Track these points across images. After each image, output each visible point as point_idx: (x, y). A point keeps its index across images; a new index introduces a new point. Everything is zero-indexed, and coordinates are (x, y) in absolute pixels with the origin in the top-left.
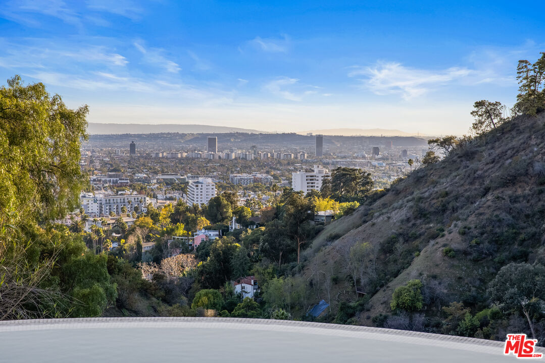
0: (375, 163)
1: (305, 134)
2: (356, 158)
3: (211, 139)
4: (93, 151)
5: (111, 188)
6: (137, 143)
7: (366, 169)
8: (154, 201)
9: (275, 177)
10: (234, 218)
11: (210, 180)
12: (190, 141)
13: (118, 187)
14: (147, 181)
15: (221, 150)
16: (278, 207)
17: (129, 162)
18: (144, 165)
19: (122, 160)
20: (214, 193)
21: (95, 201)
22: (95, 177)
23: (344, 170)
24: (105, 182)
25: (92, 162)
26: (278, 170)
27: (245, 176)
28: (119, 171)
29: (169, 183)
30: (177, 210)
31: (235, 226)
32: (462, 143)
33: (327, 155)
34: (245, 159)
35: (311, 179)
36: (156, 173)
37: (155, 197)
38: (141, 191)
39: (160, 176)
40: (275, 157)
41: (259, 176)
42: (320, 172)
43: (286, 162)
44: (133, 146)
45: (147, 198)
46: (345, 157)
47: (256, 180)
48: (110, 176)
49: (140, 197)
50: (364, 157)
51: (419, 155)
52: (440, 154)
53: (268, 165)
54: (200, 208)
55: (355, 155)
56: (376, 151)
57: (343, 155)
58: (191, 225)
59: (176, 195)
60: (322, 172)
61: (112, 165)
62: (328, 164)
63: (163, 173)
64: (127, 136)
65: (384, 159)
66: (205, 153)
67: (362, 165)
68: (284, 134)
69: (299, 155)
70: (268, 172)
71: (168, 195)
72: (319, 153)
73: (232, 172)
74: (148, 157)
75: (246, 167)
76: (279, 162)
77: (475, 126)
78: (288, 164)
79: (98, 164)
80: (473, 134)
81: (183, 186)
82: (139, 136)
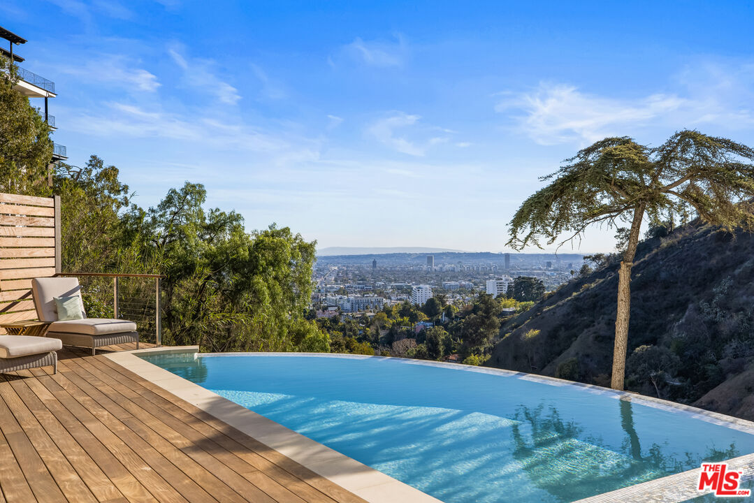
0: (549, 273)
1: (497, 253)
2: (535, 269)
3: (429, 258)
4: (347, 267)
5: (360, 292)
6: (377, 261)
7: (542, 278)
8: (388, 301)
9: (475, 284)
10: (444, 313)
11: (428, 286)
12: (415, 258)
13: (364, 291)
14: (385, 286)
15: (436, 265)
16: (475, 306)
17: (372, 274)
18: (382, 276)
19: (368, 272)
20: (431, 295)
21: (348, 302)
22: (349, 285)
23: (523, 278)
24: (356, 288)
25: (347, 274)
26: (477, 278)
27: (453, 283)
28: (366, 280)
29: (399, 288)
30: (404, 308)
31: (444, 319)
32: (608, 258)
33: (513, 268)
34: (453, 270)
35: (500, 285)
36: (391, 281)
37: (390, 298)
38: (380, 294)
39: (393, 284)
40: (475, 269)
41: (463, 283)
42: (506, 280)
43: (483, 273)
44: (374, 263)
45: (384, 299)
46: (526, 269)
47: (461, 286)
48: (360, 284)
49: (379, 298)
50: (540, 269)
51: (578, 267)
52: (593, 267)
53: (470, 275)
54: (420, 306)
55: (534, 268)
56: (549, 264)
57: (525, 267)
58: (414, 318)
59: (404, 296)
60: (508, 280)
61: (360, 276)
62: (514, 274)
63: (395, 281)
64: (371, 256)
65: (555, 270)
66: (425, 267)
67: (538, 274)
68: (481, 253)
69: (492, 268)
70: (470, 280)
71: (399, 297)
72: (507, 266)
73: (444, 280)
74: (385, 270)
75: (454, 277)
76: (478, 274)
77: (618, 246)
78: (485, 274)
79: (350, 276)
80: (617, 252)
81: (409, 290)
82: (380, 256)
